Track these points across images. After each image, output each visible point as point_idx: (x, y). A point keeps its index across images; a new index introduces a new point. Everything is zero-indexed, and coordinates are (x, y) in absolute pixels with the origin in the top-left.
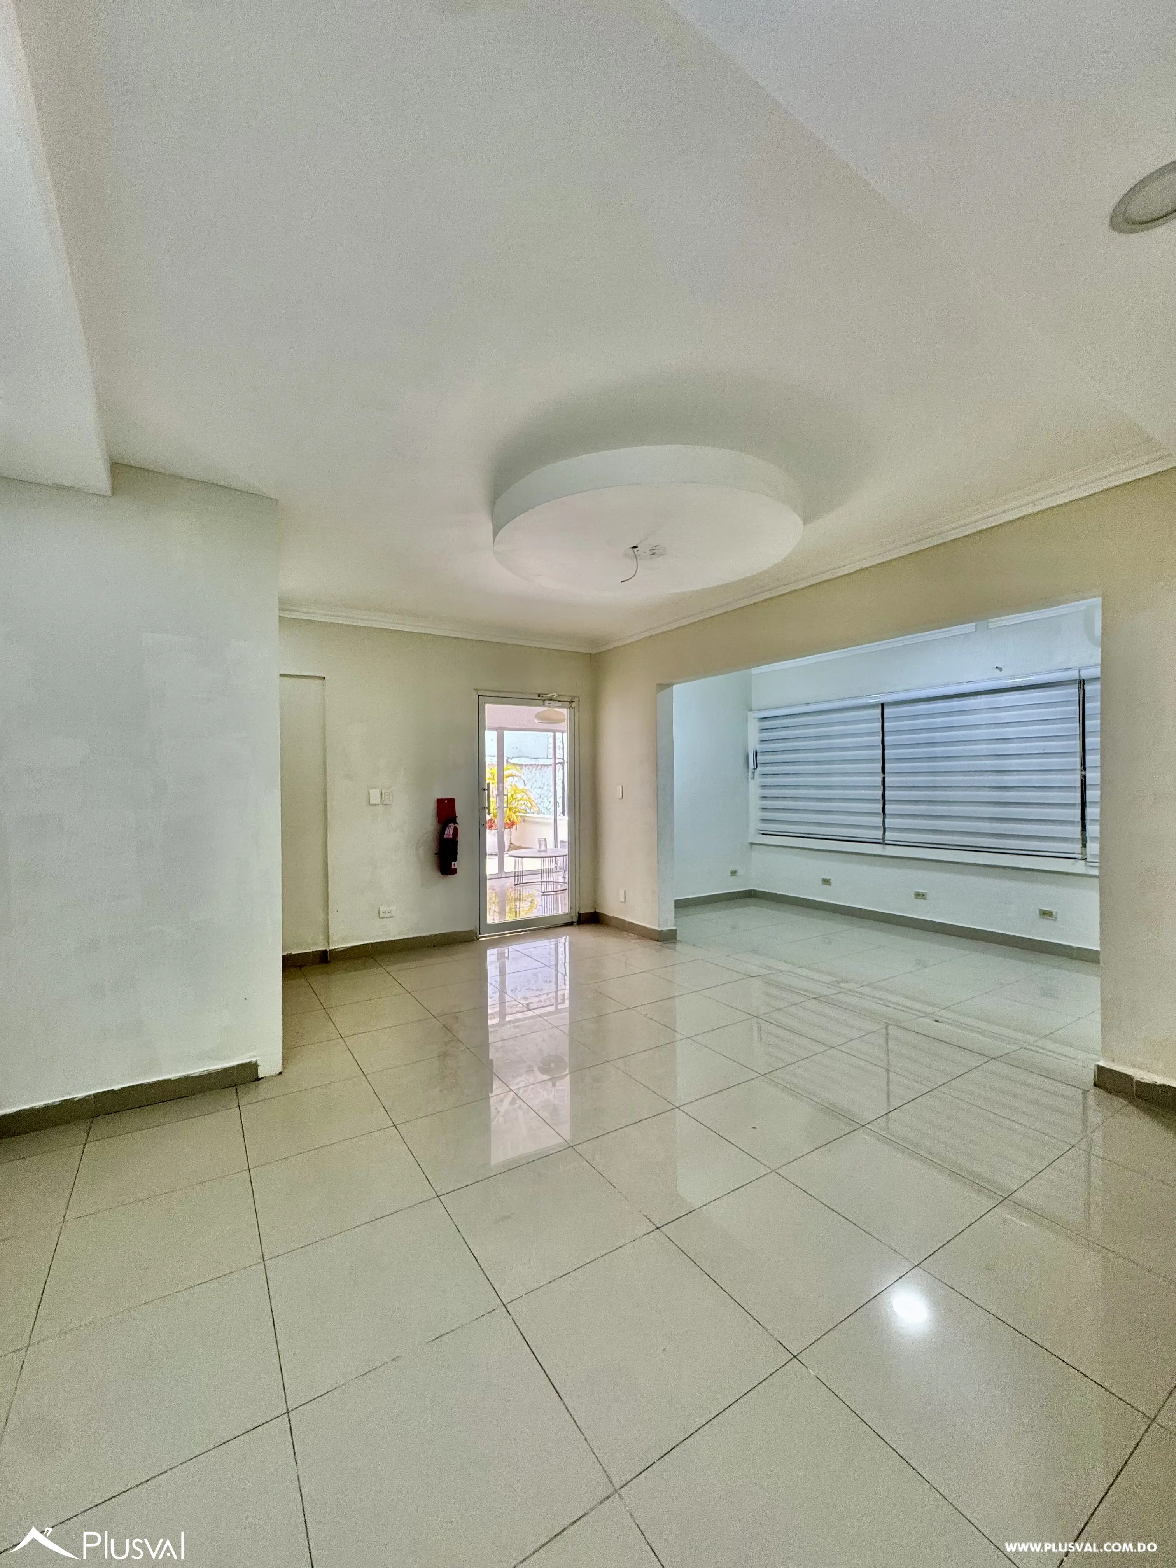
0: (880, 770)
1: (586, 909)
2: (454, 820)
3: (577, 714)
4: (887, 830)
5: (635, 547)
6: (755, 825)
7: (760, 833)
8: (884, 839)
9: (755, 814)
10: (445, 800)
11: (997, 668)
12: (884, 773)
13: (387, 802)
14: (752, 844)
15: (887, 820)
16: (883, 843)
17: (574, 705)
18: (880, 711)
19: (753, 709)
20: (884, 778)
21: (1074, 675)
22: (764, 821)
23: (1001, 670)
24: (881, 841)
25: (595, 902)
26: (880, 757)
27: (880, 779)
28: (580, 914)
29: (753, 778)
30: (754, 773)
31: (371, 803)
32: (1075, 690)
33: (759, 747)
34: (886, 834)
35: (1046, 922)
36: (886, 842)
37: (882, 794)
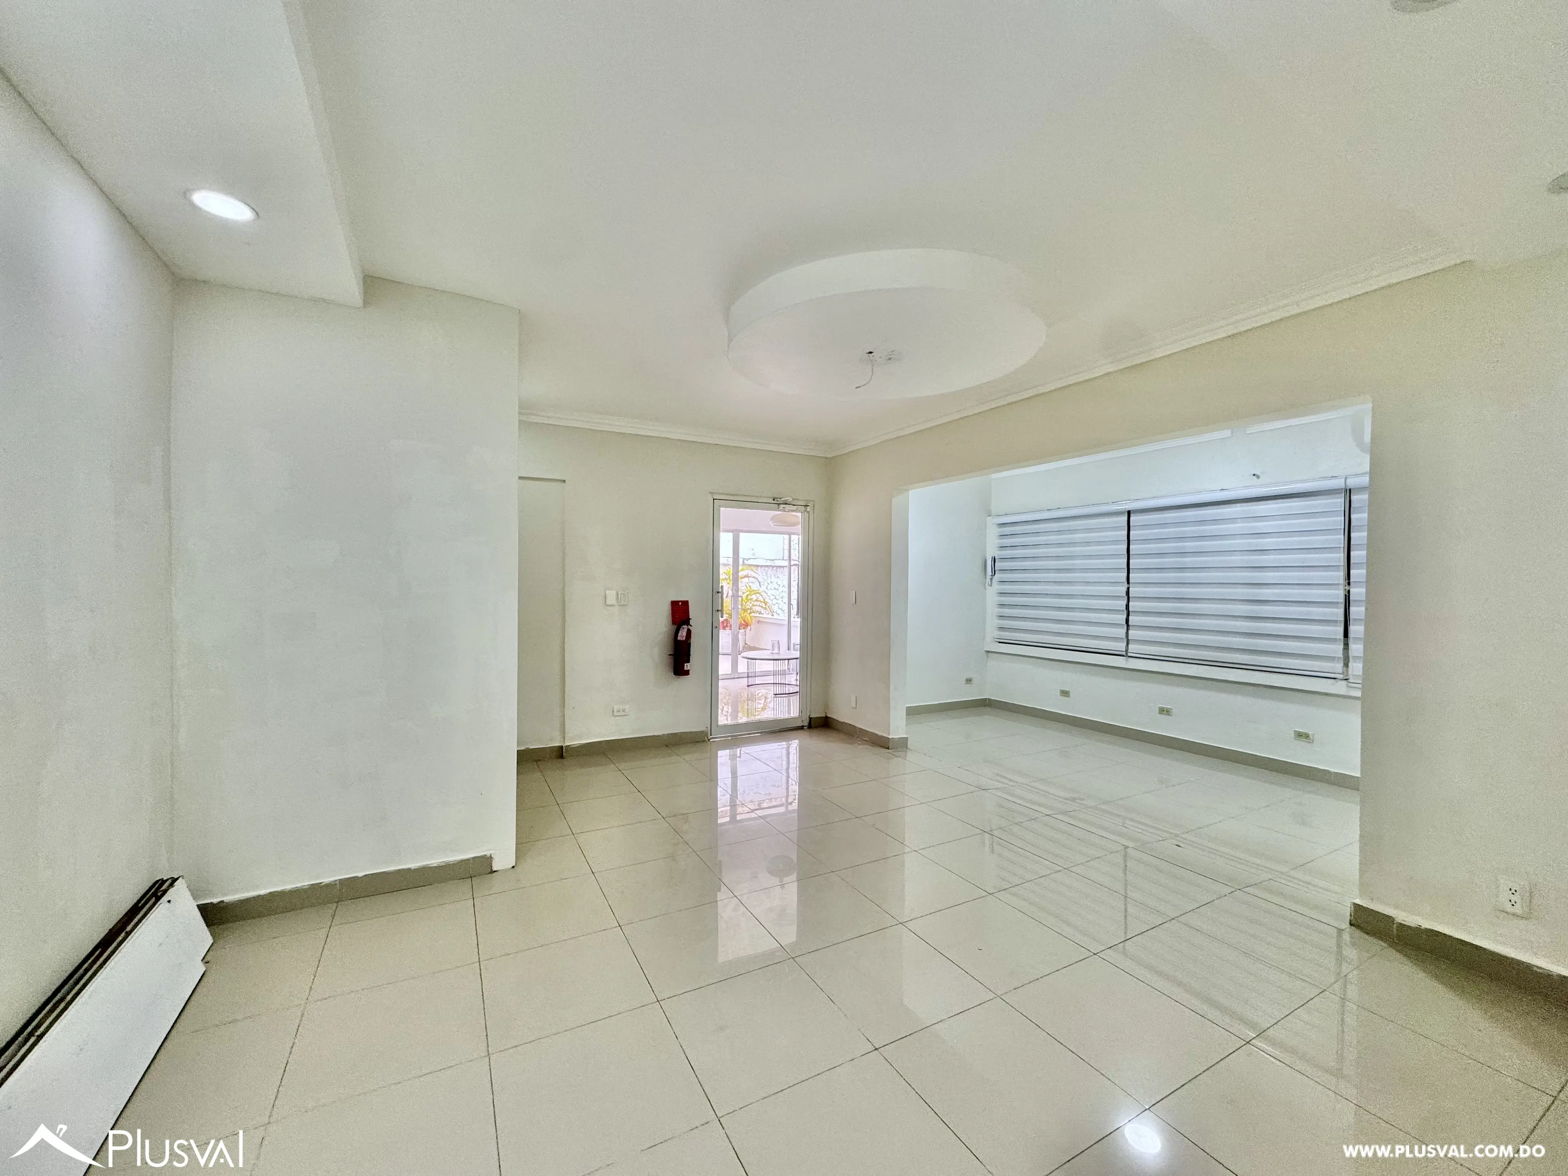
0: (1125, 580)
1: (817, 714)
2: (687, 621)
3: (811, 518)
4: (1130, 642)
5: (871, 353)
6: (991, 633)
7: (996, 642)
8: (1127, 651)
9: (992, 622)
10: (679, 601)
11: (1254, 475)
12: (1128, 583)
13: (623, 603)
14: (988, 652)
15: (1130, 632)
16: (1126, 655)
17: (808, 509)
18: (1126, 518)
19: (992, 515)
20: (1128, 588)
21: (1339, 483)
22: (1001, 629)
23: (1258, 477)
24: (1124, 653)
25: (826, 706)
26: (1125, 566)
27: (1125, 589)
28: (810, 719)
29: (991, 585)
30: (991, 579)
31: (608, 603)
32: (1341, 500)
33: (998, 554)
34: (1129, 646)
35: (1302, 744)
36: (1129, 654)
37: (1126, 605)
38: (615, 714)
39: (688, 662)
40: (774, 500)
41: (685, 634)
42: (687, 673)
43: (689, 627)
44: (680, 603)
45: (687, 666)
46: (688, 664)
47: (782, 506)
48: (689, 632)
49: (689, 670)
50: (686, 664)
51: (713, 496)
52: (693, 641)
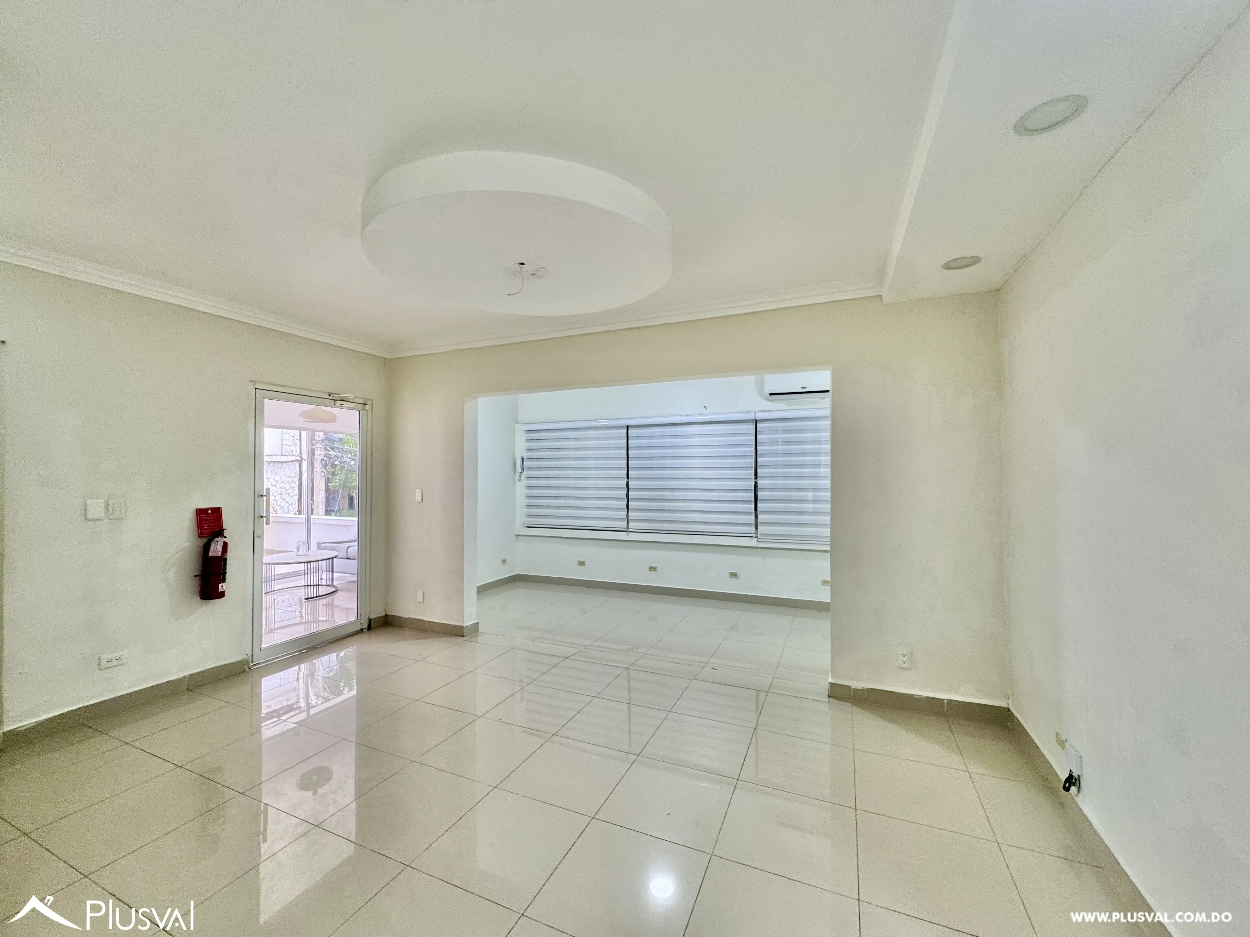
0: (625, 476)
1: (377, 613)
2: (219, 532)
3: (370, 418)
4: (630, 521)
5: (522, 264)
6: (520, 519)
7: (525, 527)
8: (628, 528)
9: (521, 510)
10: (208, 509)
11: (705, 407)
12: (628, 478)
13: (117, 515)
14: (517, 535)
15: (630, 514)
16: (627, 531)
17: (367, 407)
18: (626, 431)
19: (519, 422)
20: (628, 482)
21: (751, 416)
22: (529, 516)
23: (706, 408)
24: (626, 530)
25: (386, 605)
26: (625, 466)
27: (625, 482)
28: (370, 621)
29: (519, 480)
30: (520, 476)
31: (90, 515)
32: (752, 426)
33: (526, 455)
34: (629, 524)
35: (734, 580)
36: (629, 530)
37: (627, 494)
38: (104, 664)
39: (224, 580)
40: (330, 395)
41: (220, 548)
42: (222, 595)
43: (226, 540)
44: (209, 511)
45: (221, 587)
46: (224, 584)
47: (339, 403)
48: (225, 545)
49: (224, 591)
50: (220, 585)
51: (254, 385)
52: (230, 555)
